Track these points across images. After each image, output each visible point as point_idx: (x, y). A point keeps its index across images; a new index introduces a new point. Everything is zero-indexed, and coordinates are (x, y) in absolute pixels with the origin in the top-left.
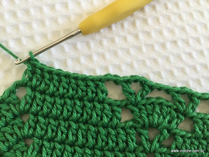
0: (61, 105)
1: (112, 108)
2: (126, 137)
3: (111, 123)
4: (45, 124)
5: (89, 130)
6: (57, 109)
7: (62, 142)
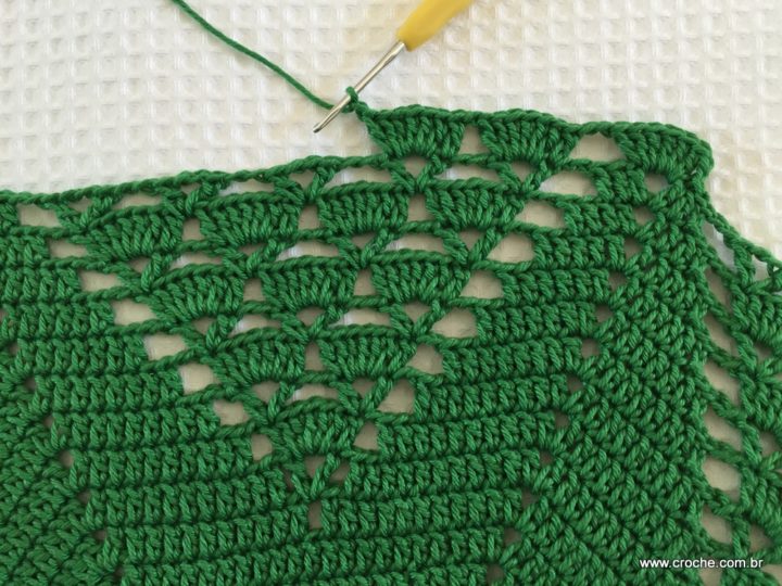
0: (138, 461)
1: (231, 443)
2: (266, 485)
3: (234, 470)
4: (120, 501)
5: (198, 490)
6: (134, 469)
7: (157, 524)
